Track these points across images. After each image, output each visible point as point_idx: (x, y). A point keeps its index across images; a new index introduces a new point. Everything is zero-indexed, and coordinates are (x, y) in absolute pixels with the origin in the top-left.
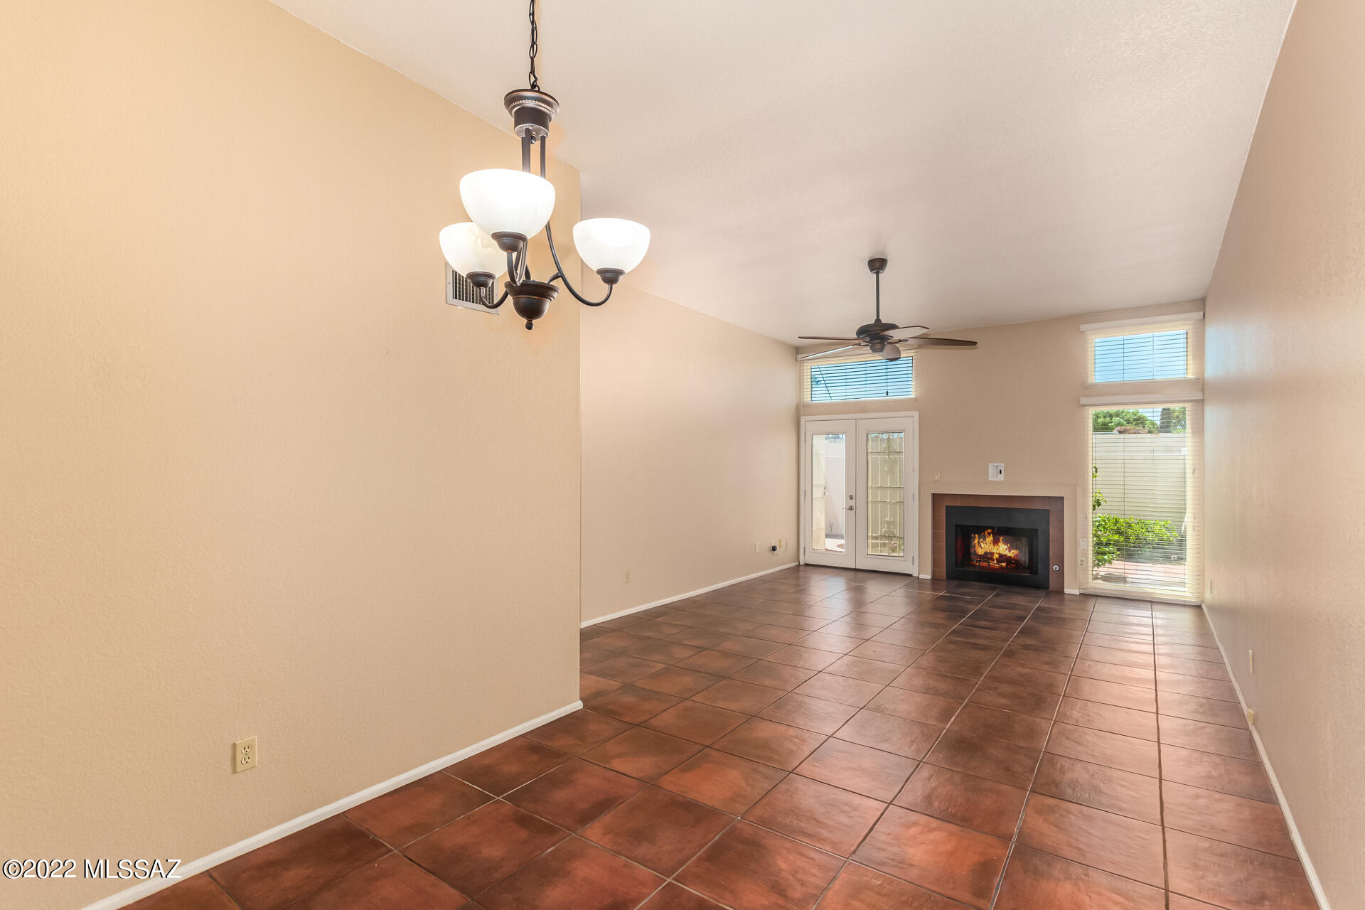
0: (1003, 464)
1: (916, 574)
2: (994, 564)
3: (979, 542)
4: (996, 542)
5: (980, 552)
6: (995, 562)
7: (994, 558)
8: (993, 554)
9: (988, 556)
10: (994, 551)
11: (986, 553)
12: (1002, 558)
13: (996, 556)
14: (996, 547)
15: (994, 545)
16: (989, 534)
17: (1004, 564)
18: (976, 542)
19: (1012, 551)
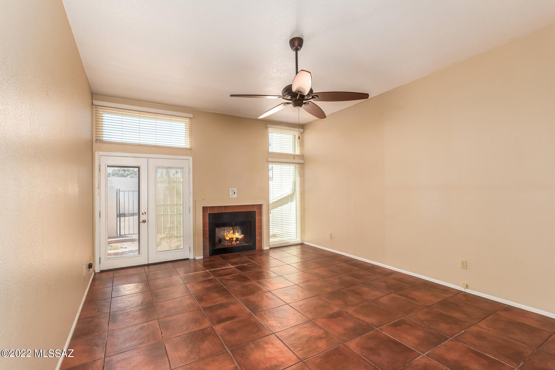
0: (236, 189)
1: (191, 257)
2: (234, 243)
3: (227, 234)
4: (234, 233)
5: (227, 238)
6: (234, 242)
7: (234, 240)
8: (233, 238)
9: (231, 239)
10: (234, 237)
11: (230, 239)
12: (237, 239)
13: (235, 239)
14: (234, 235)
15: (234, 234)
16: (231, 230)
17: (238, 242)
18: (225, 234)
19: (241, 236)
